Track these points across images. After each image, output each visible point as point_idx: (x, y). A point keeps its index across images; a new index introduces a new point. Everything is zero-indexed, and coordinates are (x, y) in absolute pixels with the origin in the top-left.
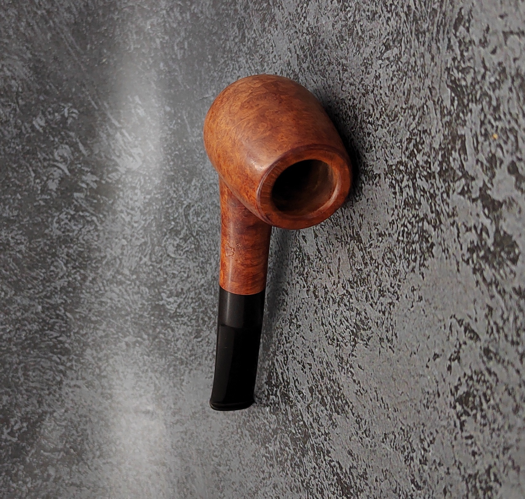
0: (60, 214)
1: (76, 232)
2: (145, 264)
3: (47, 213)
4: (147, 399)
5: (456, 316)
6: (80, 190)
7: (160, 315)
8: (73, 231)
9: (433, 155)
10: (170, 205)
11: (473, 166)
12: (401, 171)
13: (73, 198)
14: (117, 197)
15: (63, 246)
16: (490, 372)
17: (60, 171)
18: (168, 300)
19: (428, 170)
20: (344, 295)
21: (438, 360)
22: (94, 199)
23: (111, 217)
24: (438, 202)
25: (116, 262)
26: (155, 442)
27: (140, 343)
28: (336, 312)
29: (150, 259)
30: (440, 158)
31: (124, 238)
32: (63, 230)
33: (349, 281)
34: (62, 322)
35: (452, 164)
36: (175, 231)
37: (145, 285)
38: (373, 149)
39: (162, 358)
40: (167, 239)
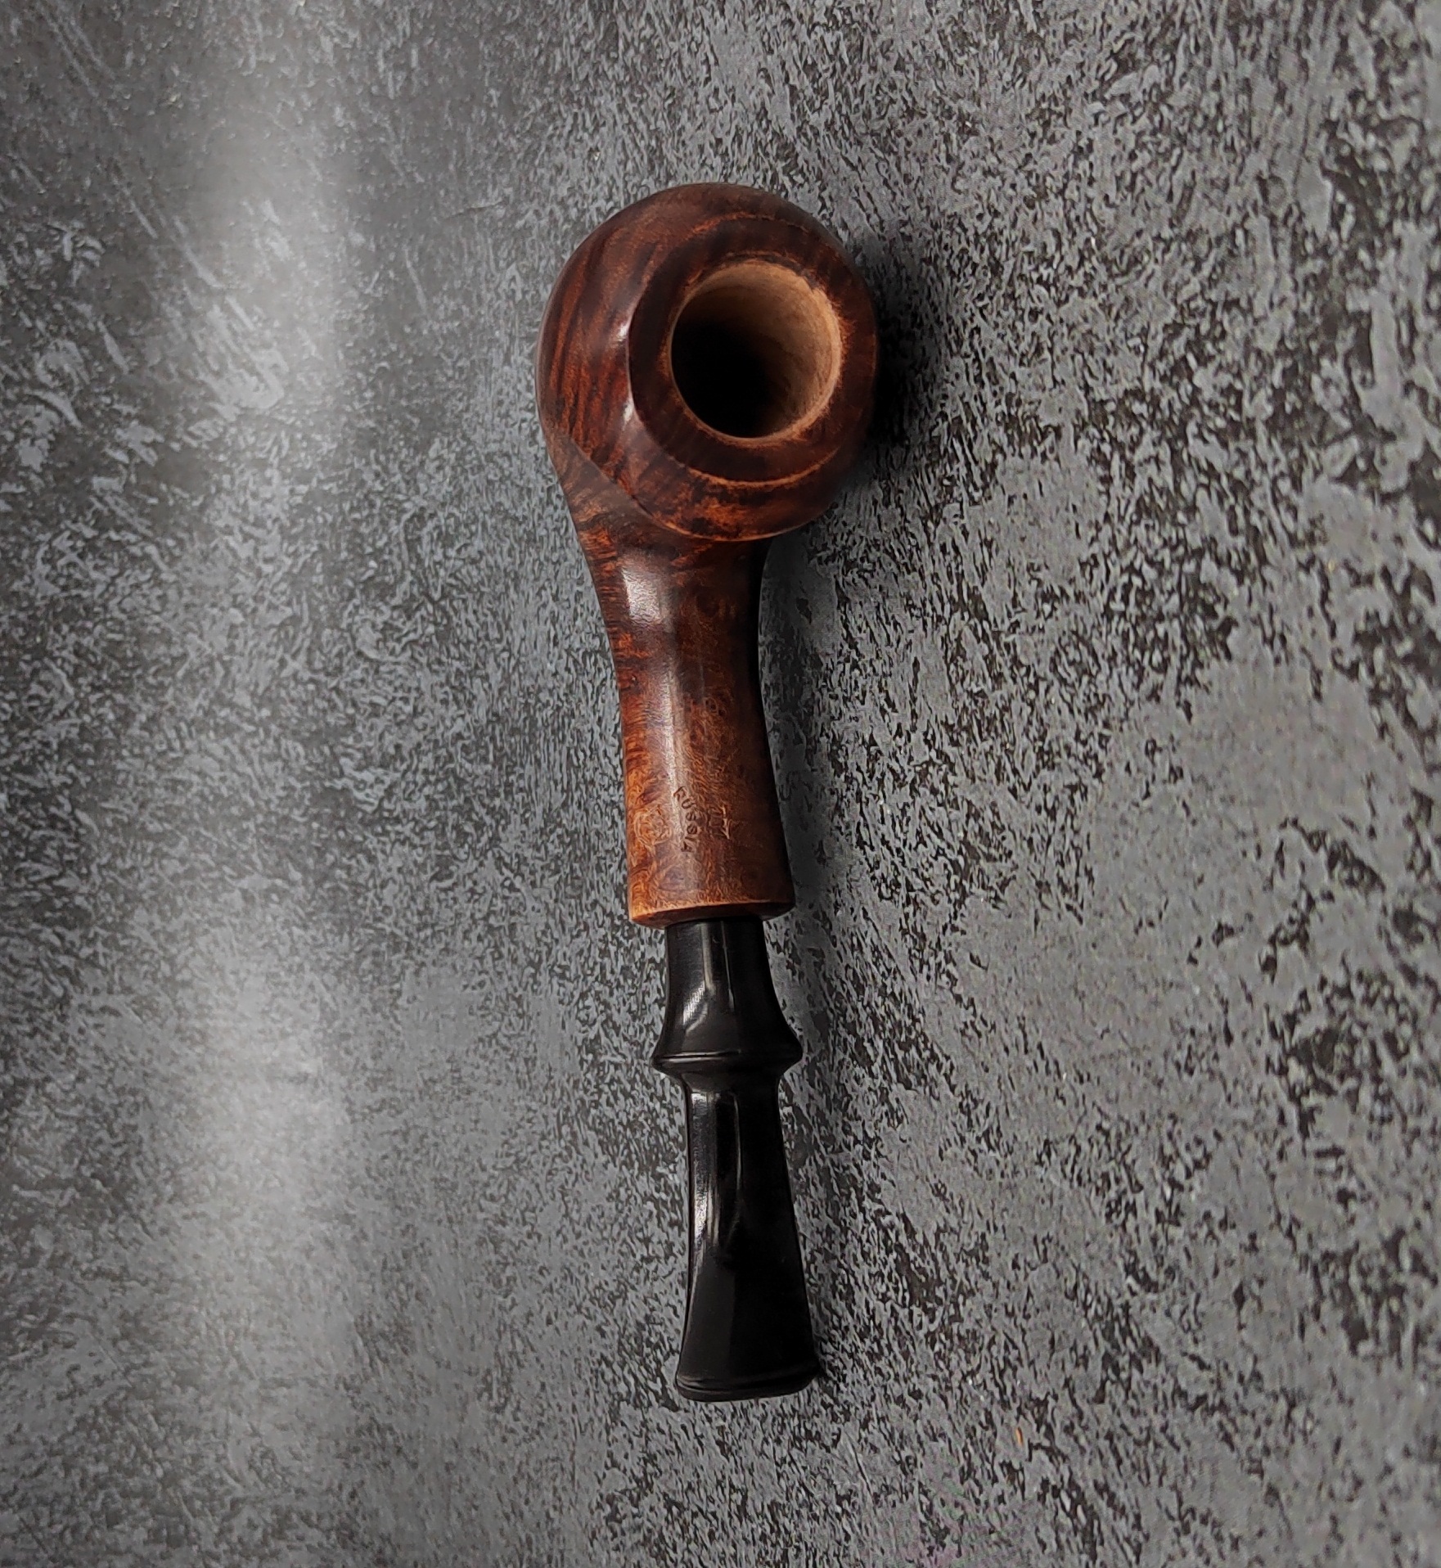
0: (55, 536)
1: (100, 588)
2: (295, 675)
3: (17, 533)
4: (300, 1043)
5: (1302, 823)
6: (110, 469)
7: (335, 816)
8: (93, 585)
9: (1254, 368)
10: (365, 513)
11: (1390, 401)
12: (1133, 418)
13: (91, 492)
14: (213, 490)
15: (65, 628)
16: (1411, 975)
17: (53, 416)
18: (359, 776)
19: (1232, 413)
20: (930, 762)
21: (1229, 943)
22: (151, 495)
23: (197, 545)
24: (1258, 503)
25: (213, 670)
26: (323, 1160)
27: (281, 894)
28: (903, 811)
29: (309, 662)
30: (1276, 378)
31: (235, 605)
32: (62, 581)
33: (946, 724)
34: (62, 835)
35: (1319, 396)
36: (377, 586)
37: (295, 733)
38: (1046, 354)
39: (341, 934)
40: (356, 607)
